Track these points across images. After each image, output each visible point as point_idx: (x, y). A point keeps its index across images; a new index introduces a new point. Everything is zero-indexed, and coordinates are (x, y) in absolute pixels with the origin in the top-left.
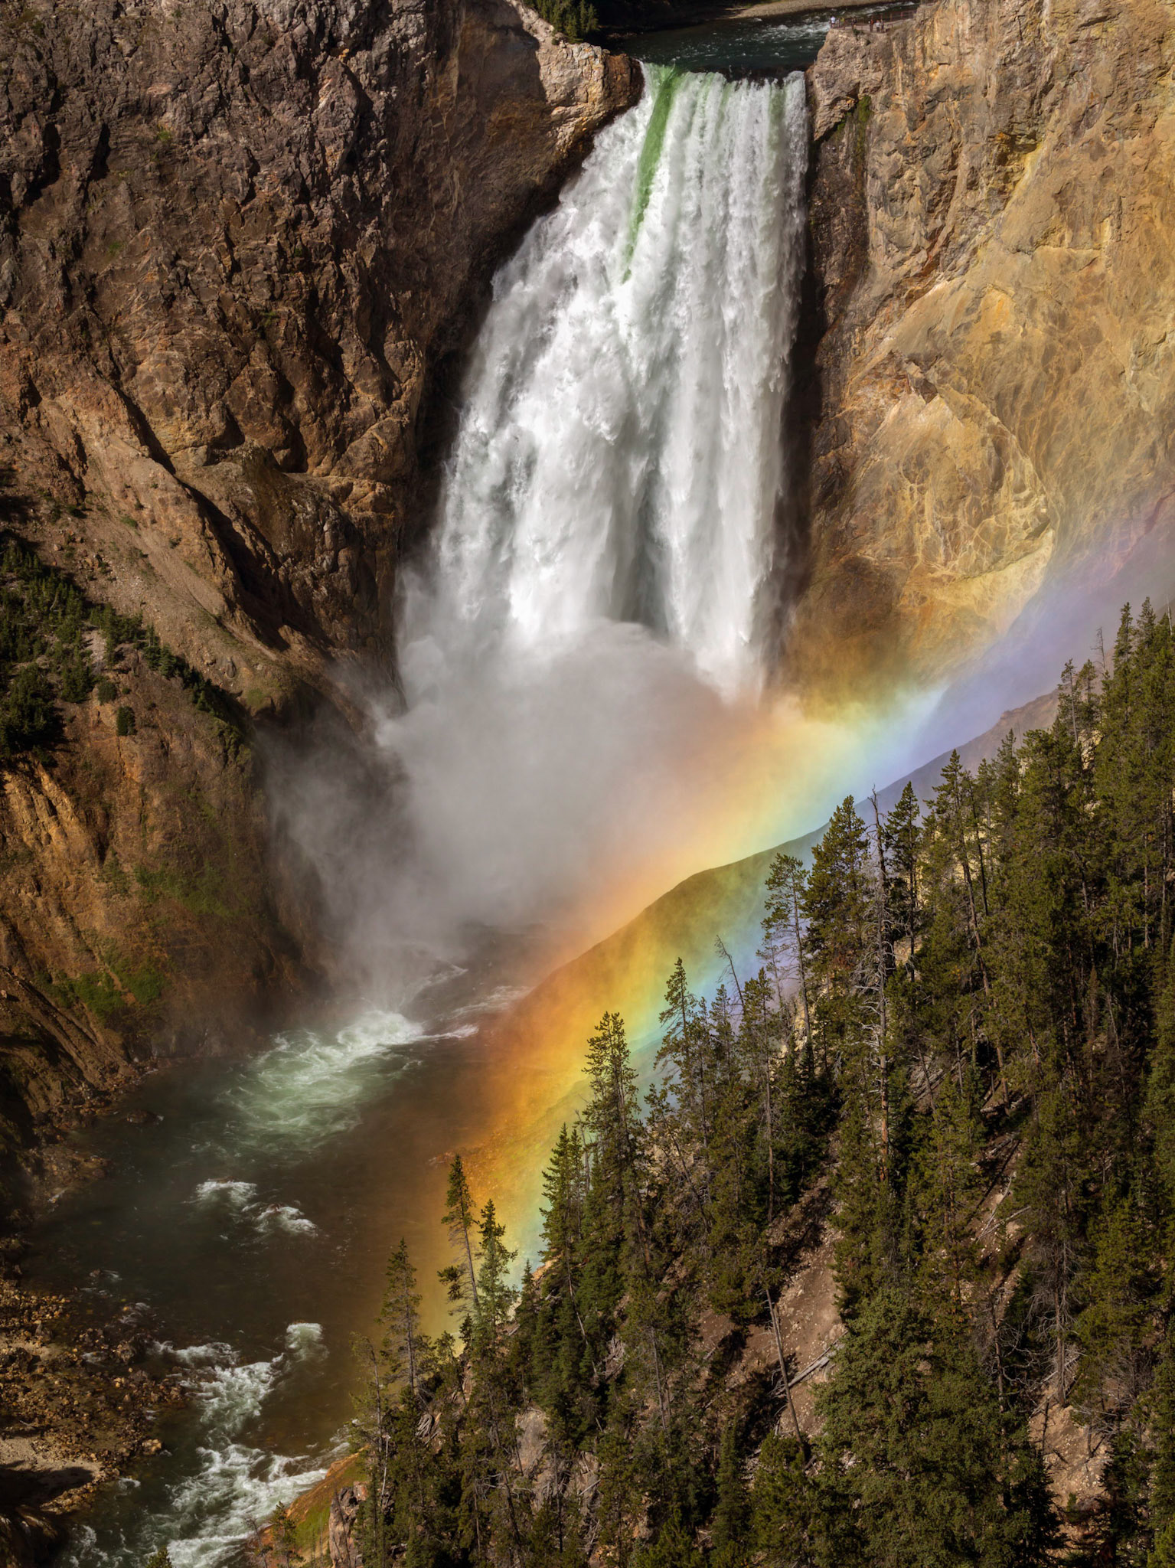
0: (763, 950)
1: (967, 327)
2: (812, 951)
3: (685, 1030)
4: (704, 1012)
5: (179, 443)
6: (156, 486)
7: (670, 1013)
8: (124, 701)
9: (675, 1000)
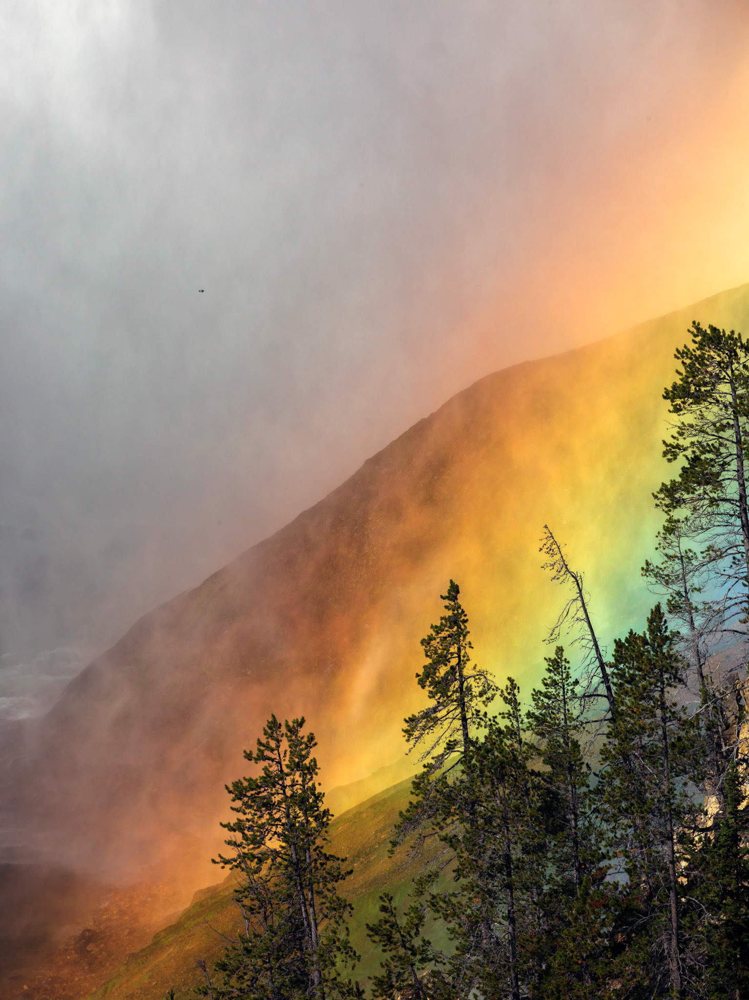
0: (657, 560)
3: (465, 759)
4: (514, 715)
7: (430, 718)
9: (441, 687)
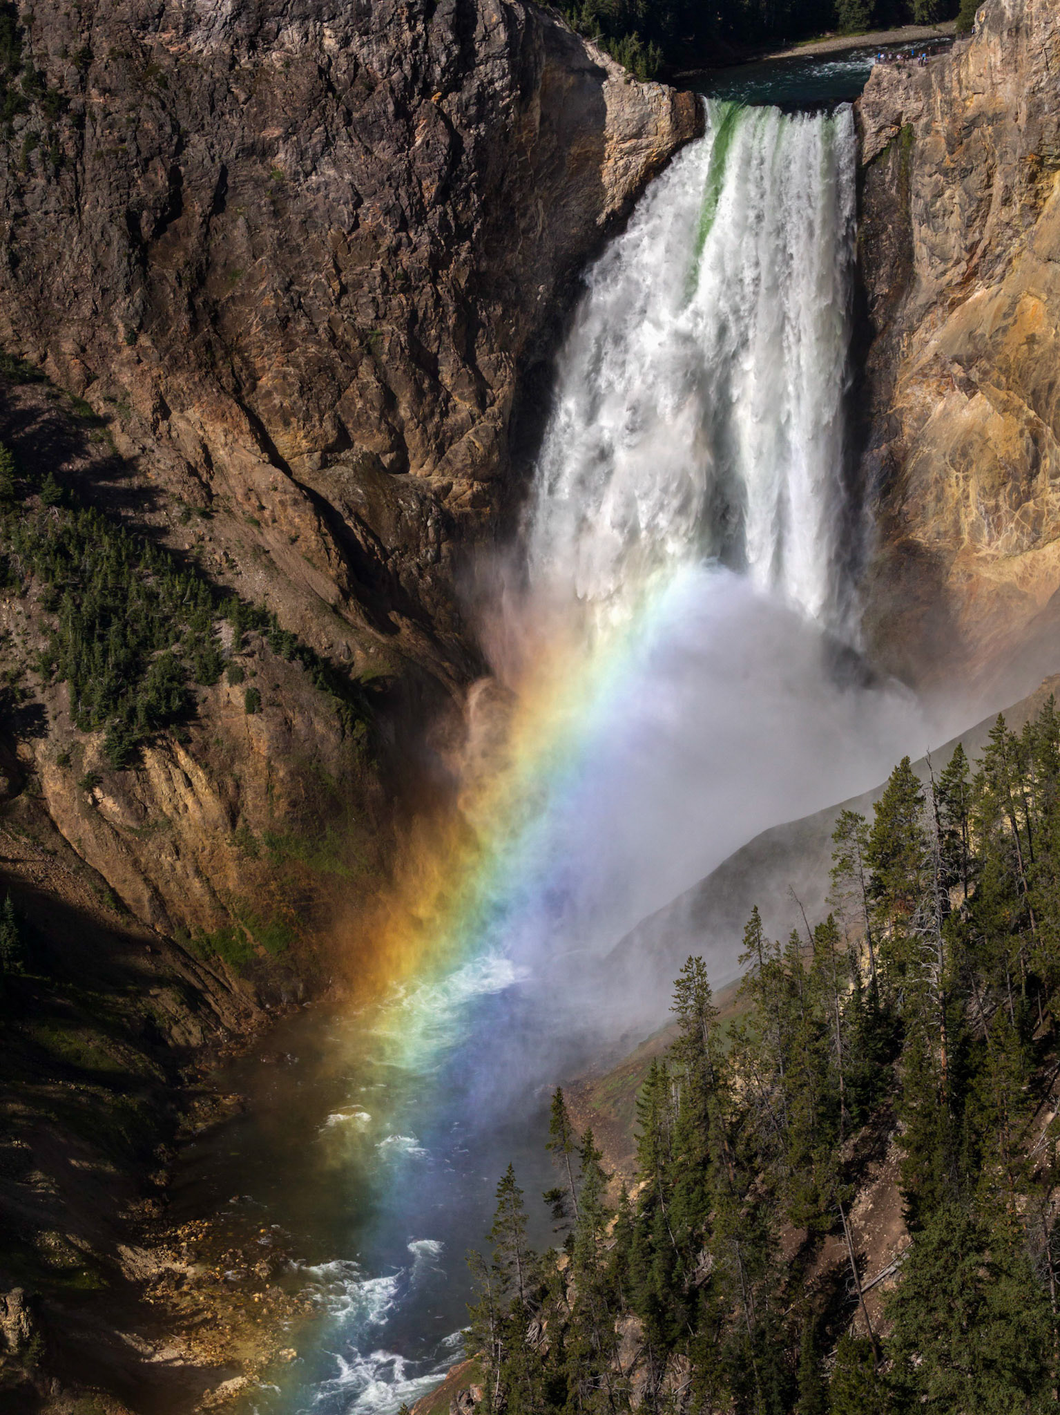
0: (830, 897)
1: (1005, 330)
2: (876, 897)
3: (761, 971)
4: (779, 954)
5: (296, 450)
6: (276, 489)
7: (748, 956)
8: (251, 683)
9: (751, 945)
